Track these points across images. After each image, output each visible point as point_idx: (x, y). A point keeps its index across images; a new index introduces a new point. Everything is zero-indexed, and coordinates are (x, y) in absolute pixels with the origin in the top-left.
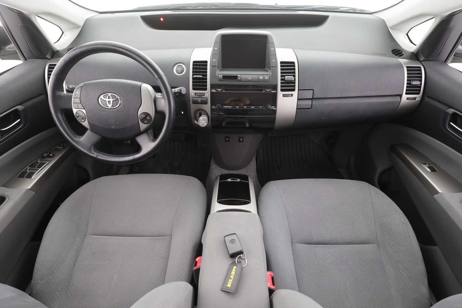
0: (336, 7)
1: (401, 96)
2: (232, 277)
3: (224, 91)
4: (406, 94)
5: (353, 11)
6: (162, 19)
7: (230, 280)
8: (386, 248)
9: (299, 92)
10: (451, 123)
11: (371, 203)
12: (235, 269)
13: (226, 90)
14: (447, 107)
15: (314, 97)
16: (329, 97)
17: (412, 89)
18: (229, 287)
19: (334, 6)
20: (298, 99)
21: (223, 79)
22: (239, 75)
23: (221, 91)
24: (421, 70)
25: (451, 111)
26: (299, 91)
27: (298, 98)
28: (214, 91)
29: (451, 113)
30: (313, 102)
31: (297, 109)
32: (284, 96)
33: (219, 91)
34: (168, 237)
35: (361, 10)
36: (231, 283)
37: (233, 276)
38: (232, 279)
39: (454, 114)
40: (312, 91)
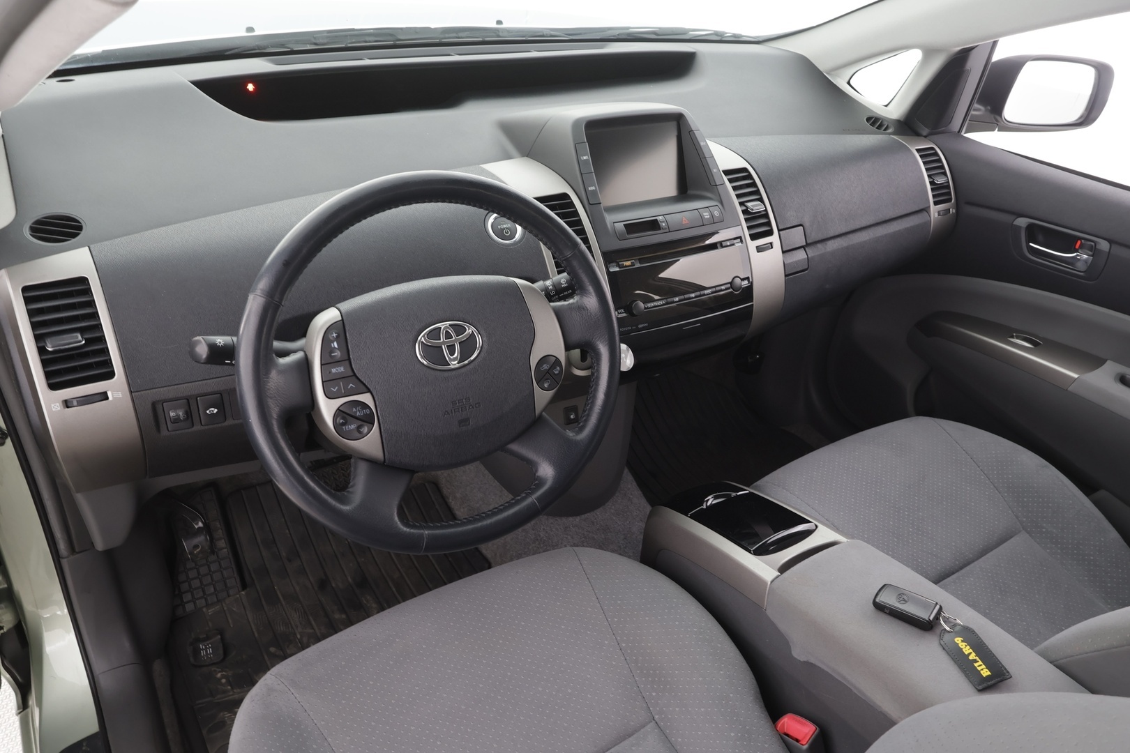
0: (682, 29)
1: (926, 210)
2: (973, 656)
3: (638, 265)
4: (936, 203)
5: (718, 38)
6: (250, 87)
7: (976, 665)
8: (1044, 530)
9: (781, 236)
10: (1031, 244)
11: (964, 452)
12: (962, 641)
13: (641, 261)
14: (1012, 217)
15: (808, 242)
16: (832, 235)
17: (941, 193)
18: (989, 675)
19: (676, 28)
20: (784, 252)
21: (628, 233)
22: (660, 218)
23: (633, 264)
24: (936, 154)
25: (1022, 222)
26: (781, 232)
27: (784, 250)
28: (614, 269)
29: (1025, 226)
30: (808, 253)
31: (786, 276)
32: (759, 249)
33: (626, 266)
34: (649, 726)
35: (734, 36)
36: (984, 666)
37: (973, 654)
38: (978, 660)
39: (1030, 228)
40: (801, 227)
